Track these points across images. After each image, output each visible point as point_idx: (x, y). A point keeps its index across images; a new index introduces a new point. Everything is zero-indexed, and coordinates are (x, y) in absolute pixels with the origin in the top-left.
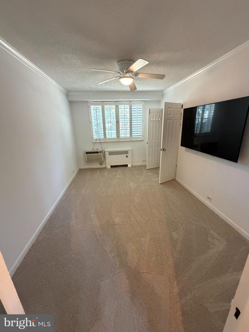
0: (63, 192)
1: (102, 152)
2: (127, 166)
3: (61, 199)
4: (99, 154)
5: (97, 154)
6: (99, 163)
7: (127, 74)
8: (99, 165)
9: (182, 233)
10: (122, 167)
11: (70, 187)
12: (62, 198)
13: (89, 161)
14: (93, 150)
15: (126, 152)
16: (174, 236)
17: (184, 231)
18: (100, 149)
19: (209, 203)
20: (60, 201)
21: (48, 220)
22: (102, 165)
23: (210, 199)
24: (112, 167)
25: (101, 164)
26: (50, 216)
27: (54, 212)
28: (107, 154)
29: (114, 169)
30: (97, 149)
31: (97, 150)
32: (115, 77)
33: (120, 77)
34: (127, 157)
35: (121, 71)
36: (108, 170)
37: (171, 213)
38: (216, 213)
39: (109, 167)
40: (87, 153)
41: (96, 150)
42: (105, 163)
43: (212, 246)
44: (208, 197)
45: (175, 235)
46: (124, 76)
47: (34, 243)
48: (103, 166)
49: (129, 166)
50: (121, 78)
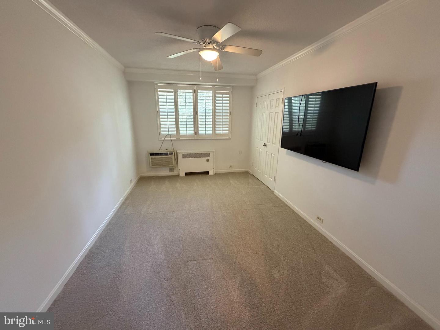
0: (112, 212)
1: (173, 153)
2: (207, 173)
3: (110, 222)
4: (169, 156)
5: (167, 156)
6: (168, 169)
7: (211, 45)
8: (169, 171)
9: (286, 270)
10: (200, 175)
11: (124, 203)
12: (111, 220)
13: (154, 165)
14: (161, 151)
15: (207, 155)
16: (275, 276)
17: (289, 267)
18: (170, 150)
19: (319, 226)
20: (107, 226)
21: (85, 257)
22: (173, 172)
23: (320, 220)
24: (186, 174)
25: (171, 170)
26: (90, 250)
27: (96, 243)
28: (180, 156)
29: (190, 177)
30: (167, 149)
31: (167, 151)
32: (194, 49)
33: (200, 48)
34: (208, 160)
35: (202, 41)
36: (181, 178)
37: (269, 241)
38: (330, 240)
39: (183, 174)
40: (152, 154)
41: (164, 151)
42: (177, 168)
43: (328, 289)
44: (318, 218)
45: (276, 274)
46: (206, 48)
47: (59, 296)
48: (175, 173)
49: (211, 173)
50: (201, 50)
